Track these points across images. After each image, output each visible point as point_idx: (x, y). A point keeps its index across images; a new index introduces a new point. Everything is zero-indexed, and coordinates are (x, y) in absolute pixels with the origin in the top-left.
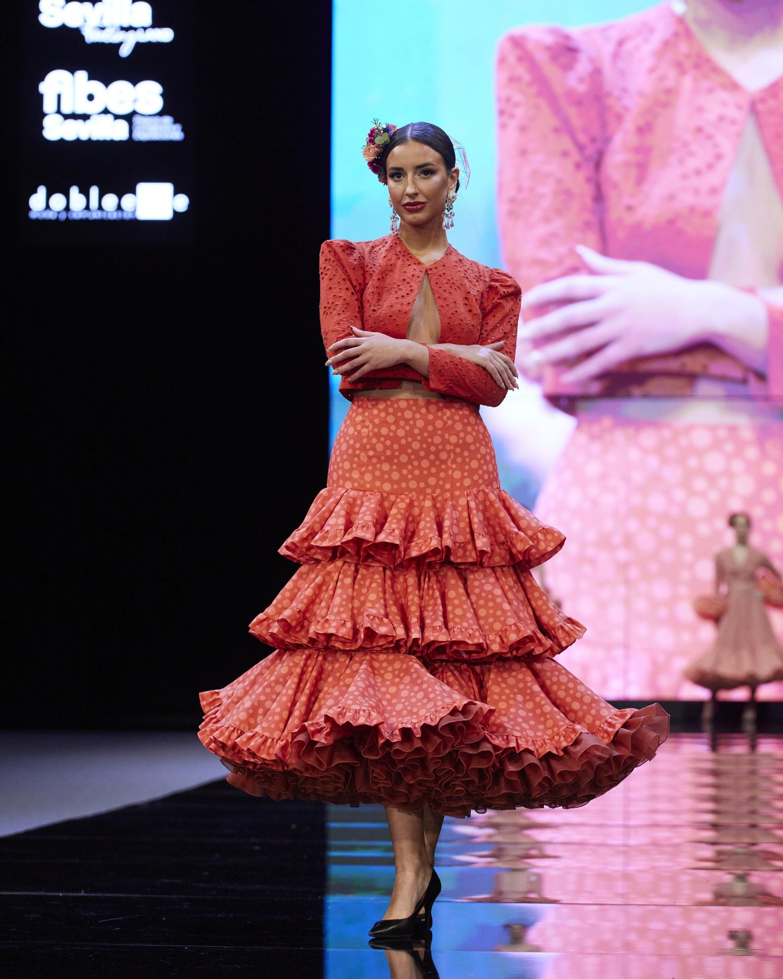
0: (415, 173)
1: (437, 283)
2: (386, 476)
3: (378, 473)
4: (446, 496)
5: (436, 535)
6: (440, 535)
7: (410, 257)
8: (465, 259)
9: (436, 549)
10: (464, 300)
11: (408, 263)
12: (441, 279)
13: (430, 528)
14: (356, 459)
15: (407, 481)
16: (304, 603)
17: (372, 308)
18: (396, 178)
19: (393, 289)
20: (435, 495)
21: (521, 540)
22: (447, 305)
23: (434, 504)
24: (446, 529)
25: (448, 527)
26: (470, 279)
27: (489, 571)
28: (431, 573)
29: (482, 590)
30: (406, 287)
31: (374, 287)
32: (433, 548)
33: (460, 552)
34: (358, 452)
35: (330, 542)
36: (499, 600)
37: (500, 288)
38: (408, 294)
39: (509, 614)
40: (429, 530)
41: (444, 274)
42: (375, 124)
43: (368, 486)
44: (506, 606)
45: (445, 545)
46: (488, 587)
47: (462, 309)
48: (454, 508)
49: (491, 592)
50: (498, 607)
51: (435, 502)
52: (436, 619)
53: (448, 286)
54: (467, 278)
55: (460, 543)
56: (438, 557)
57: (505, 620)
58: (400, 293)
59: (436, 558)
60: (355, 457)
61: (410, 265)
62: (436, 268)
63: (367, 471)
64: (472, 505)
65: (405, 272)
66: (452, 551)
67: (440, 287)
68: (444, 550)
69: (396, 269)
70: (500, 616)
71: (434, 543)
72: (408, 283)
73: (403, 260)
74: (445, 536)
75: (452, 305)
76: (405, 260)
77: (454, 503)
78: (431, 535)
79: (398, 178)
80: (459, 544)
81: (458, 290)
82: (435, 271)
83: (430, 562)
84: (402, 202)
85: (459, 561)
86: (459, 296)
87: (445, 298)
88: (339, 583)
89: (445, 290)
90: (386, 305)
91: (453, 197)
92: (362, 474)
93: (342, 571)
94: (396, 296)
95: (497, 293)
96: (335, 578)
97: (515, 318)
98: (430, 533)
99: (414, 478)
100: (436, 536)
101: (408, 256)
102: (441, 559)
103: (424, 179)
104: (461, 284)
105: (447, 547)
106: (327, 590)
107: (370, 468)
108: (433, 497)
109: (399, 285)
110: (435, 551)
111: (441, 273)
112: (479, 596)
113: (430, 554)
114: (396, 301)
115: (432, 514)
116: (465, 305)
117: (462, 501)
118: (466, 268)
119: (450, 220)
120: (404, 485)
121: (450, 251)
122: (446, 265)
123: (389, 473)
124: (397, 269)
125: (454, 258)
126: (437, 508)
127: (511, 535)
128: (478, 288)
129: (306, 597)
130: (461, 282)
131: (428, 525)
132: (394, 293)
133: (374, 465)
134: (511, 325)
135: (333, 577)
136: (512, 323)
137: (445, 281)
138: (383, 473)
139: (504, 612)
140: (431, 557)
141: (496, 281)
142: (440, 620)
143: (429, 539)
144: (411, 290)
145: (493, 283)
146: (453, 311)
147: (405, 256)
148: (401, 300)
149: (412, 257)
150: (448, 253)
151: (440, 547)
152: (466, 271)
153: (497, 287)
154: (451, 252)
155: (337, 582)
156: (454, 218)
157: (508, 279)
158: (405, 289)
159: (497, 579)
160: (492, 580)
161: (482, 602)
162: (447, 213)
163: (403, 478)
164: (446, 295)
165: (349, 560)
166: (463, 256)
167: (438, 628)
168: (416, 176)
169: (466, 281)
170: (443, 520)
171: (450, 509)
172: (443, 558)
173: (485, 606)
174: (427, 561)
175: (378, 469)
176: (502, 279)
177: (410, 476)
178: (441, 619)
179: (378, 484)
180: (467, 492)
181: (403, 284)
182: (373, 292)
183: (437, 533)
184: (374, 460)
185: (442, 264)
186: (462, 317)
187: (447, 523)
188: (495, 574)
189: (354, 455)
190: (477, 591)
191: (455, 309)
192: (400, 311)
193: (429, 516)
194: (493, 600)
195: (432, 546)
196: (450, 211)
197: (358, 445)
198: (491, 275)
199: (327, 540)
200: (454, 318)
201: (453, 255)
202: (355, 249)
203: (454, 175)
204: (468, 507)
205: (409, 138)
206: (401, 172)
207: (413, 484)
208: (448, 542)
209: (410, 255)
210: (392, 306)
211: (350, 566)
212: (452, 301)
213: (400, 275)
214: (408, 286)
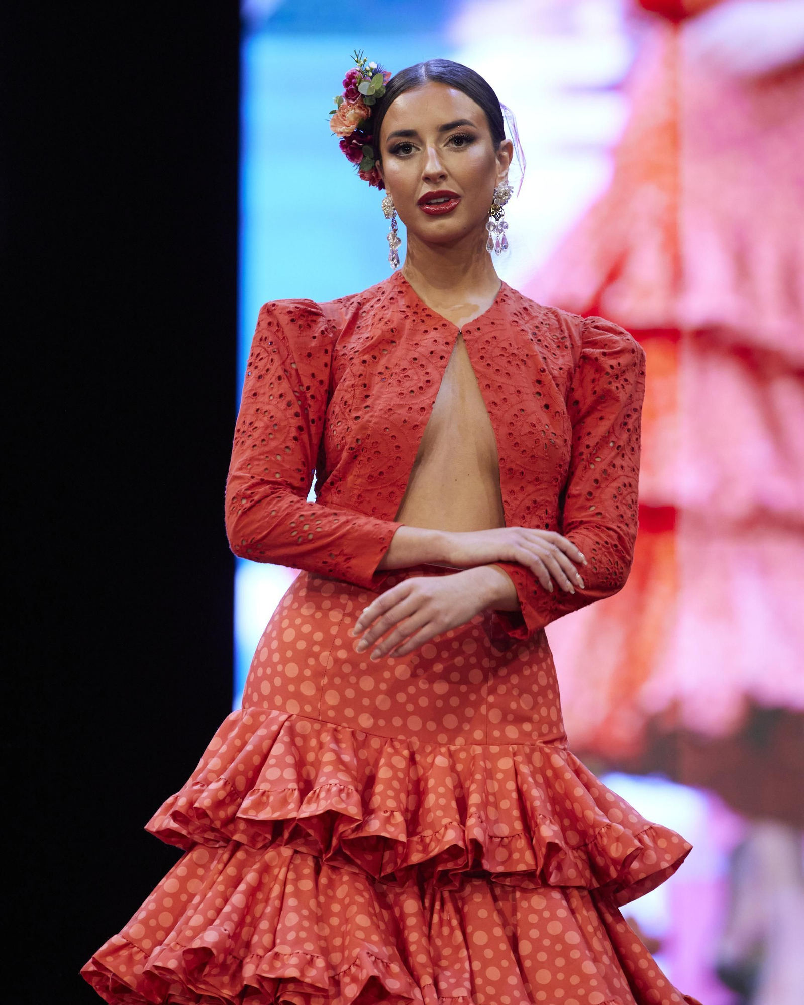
0: (438, 141)
1: (482, 358)
2: (366, 702)
3: (350, 693)
4: (474, 751)
5: (456, 820)
6: (463, 821)
7: (427, 315)
8: (535, 306)
9: (455, 847)
10: (535, 386)
11: (423, 327)
12: (489, 348)
13: (444, 808)
14: (311, 661)
15: (405, 715)
16: (232, 921)
17: (354, 414)
18: (403, 155)
19: (394, 376)
20: (453, 748)
21: (618, 839)
22: (505, 399)
23: (451, 763)
24: (472, 810)
25: (477, 806)
26: (546, 343)
27: (557, 895)
28: (446, 895)
29: (544, 934)
30: (417, 374)
31: (354, 376)
32: (447, 847)
33: (501, 854)
34: (316, 649)
35: (273, 812)
36: (575, 954)
37: (602, 359)
38: (421, 388)
39: (594, 983)
40: (444, 811)
41: (495, 338)
42: (357, 62)
43: (331, 713)
44: (589, 967)
45: (471, 837)
46: (555, 928)
47: (533, 405)
48: (489, 774)
49: (559, 938)
50: (573, 967)
51: (454, 761)
52: (458, 985)
53: (503, 362)
54: (539, 340)
55: (502, 838)
56: (461, 861)
57: (587, 995)
58: (407, 384)
59: (457, 864)
60: (310, 656)
61: (426, 331)
62: (479, 329)
63: (331, 685)
64: (524, 769)
65: (416, 344)
66: (485, 849)
67: (489, 365)
68: (470, 848)
69: (401, 337)
70: (577, 987)
71: (451, 837)
72: (422, 366)
73: (414, 320)
74: (471, 821)
75: (513, 399)
76: (418, 321)
77: (489, 765)
78: (445, 821)
79: (406, 153)
80: (500, 839)
81: (523, 367)
82: (477, 334)
83: (445, 873)
84: (416, 196)
85: (500, 869)
86: (524, 379)
87: (500, 387)
88: (290, 889)
89: (498, 370)
90: (380, 407)
91: (505, 194)
92: (321, 691)
93: (292, 866)
94: (399, 390)
95: (599, 369)
96: (281, 876)
97: (635, 416)
98: (444, 817)
99: (418, 711)
100: (455, 823)
101: (424, 314)
102: (466, 866)
103: (456, 151)
104: (527, 355)
105: (475, 842)
106: (267, 901)
107: (337, 681)
108: (449, 750)
109: (404, 369)
110: (454, 852)
111: (488, 337)
112: (537, 945)
113: (445, 856)
114: (397, 401)
115: (449, 782)
116: (537, 396)
117: (505, 764)
118: (536, 322)
119: (501, 236)
120: (397, 722)
121: (504, 295)
122: (495, 321)
123: (373, 695)
124: (403, 339)
125: (512, 306)
126: (458, 773)
127: (597, 830)
128: (561, 362)
129: (235, 908)
130: (526, 352)
131: (442, 801)
132: (395, 383)
133: (344, 677)
134: (629, 430)
135: (277, 876)
136: (630, 426)
137: (498, 352)
138: (360, 694)
139: (585, 979)
140: (446, 861)
141: (594, 344)
142: (465, 987)
143: (443, 829)
144: (428, 382)
145: (587, 350)
146: (515, 410)
147: (417, 313)
148: (408, 401)
149: (430, 316)
150: (499, 300)
151: (461, 844)
152: (537, 327)
153: (597, 359)
154: (505, 298)
155: (285, 885)
156: (506, 231)
157: (616, 338)
158: (416, 379)
159: (573, 911)
160: (563, 912)
161: (542, 957)
162: (496, 224)
163: (397, 709)
164: (501, 380)
165: (303, 849)
166: (531, 301)
167: (461, 1000)
168: (441, 146)
169: (537, 348)
170: (469, 795)
171: (483, 776)
172: (470, 864)
173: (549, 965)
174: (440, 869)
175: (350, 685)
176: (605, 340)
177: (410, 707)
178: (467, 984)
179: (349, 712)
180: (513, 749)
181: (413, 368)
182: (353, 386)
183: (457, 817)
184: (347, 669)
185: (490, 319)
186: (533, 419)
187: (474, 799)
188: (568, 901)
189: (309, 653)
190: (534, 933)
191: (520, 406)
192: (405, 421)
193: (445, 786)
194: (565, 953)
195: (448, 842)
196: (501, 220)
197: (318, 636)
198: (584, 332)
199: (269, 809)
200: (519, 424)
201: (509, 302)
202: (318, 315)
203: (505, 154)
204: (516, 772)
205: (424, 78)
206: (411, 141)
207: (415, 723)
208: (476, 832)
209: (427, 312)
210: (390, 409)
211: (304, 860)
212: (512, 390)
213: (408, 350)
214: (421, 372)
